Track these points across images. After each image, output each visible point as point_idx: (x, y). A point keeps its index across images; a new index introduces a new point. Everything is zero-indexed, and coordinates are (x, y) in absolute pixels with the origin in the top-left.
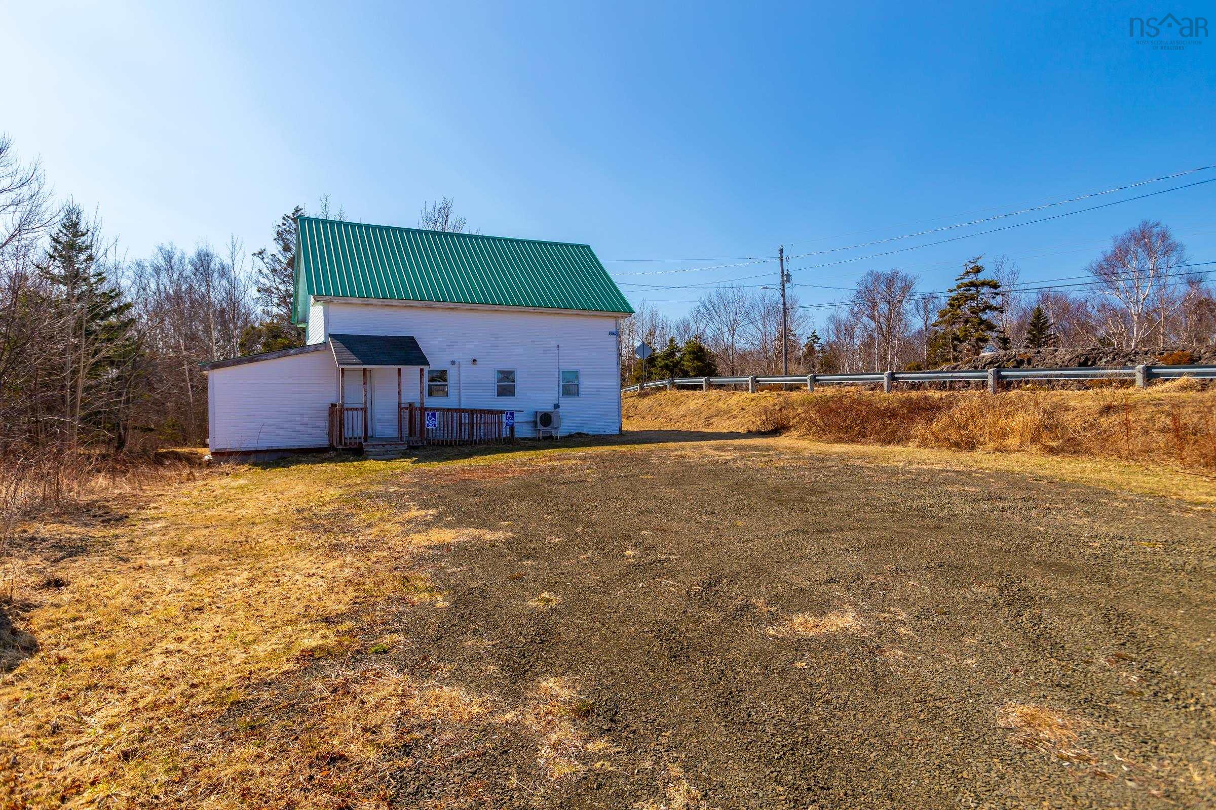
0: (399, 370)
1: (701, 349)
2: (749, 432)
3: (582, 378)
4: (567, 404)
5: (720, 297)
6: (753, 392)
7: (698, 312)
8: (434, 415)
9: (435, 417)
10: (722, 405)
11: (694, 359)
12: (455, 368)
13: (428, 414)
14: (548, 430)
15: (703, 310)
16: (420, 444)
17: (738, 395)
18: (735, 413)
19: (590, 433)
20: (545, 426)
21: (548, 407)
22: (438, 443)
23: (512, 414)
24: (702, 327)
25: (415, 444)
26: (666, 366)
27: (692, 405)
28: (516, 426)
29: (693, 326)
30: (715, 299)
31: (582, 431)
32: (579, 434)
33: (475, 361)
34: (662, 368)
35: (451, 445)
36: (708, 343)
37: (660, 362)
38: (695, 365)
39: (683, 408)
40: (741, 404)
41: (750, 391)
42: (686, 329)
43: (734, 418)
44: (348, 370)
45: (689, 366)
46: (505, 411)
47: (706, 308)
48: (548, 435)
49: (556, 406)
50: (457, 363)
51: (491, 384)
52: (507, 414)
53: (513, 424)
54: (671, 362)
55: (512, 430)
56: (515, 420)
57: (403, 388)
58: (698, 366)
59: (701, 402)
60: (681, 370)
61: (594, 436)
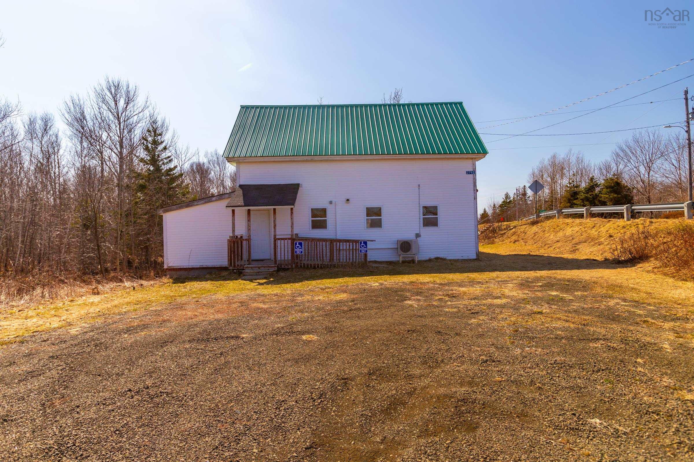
0: (274, 209)
1: (618, 184)
2: (606, 260)
3: (440, 211)
4: (428, 233)
5: (637, 141)
6: (628, 220)
7: (618, 155)
8: (300, 244)
9: (301, 246)
10: (594, 232)
11: (611, 192)
12: (333, 206)
13: (296, 244)
14: (408, 256)
15: (622, 154)
16: (290, 267)
17: (611, 222)
18: (602, 240)
19: (448, 258)
20: (404, 252)
21: (409, 236)
22: (304, 266)
23: (365, 243)
24: (621, 167)
25: (286, 267)
26: (587, 199)
27: (569, 231)
28: (369, 252)
29: (613, 166)
30: (632, 144)
31: (442, 256)
32: (437, 258)
33: (348, 200)
34: (583, 200)
35: (315, 268)
36: (626, 180)
37: (582, 196)
38: (611, 197)
39: (561, 234)
40: (611, 231)
41: (625, 219)
42: (608, 168)
43: (599, 245)
44: (254, 210)
45: (607, 198)
46: (359, 240)
47: (623, 151)
48: (410, 259)
49: (418, 235)
50: (333, 202)
51: (362, 218)
52: (361, 243)
53: (366, 251)
54: (591, 195)
55: (366, 255)
56: (368, 247)
57: (277, 223)
58: (615, 198)
59: (577, 229)
60: (600, 201)
61: (450, 260)
